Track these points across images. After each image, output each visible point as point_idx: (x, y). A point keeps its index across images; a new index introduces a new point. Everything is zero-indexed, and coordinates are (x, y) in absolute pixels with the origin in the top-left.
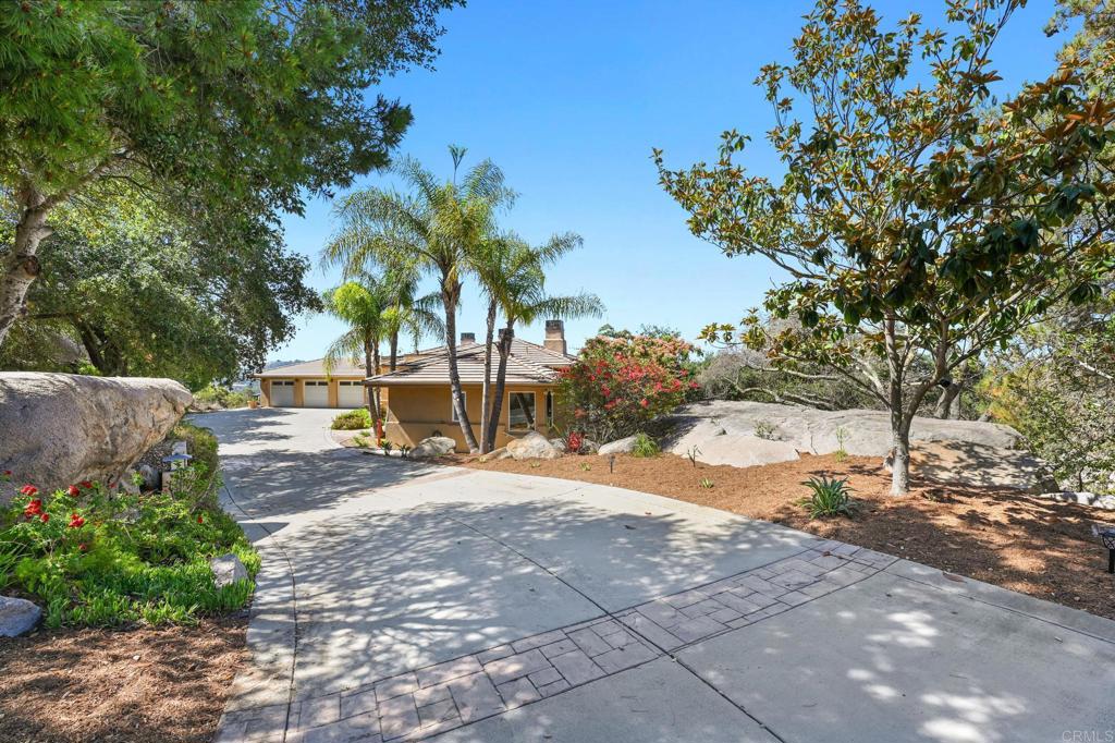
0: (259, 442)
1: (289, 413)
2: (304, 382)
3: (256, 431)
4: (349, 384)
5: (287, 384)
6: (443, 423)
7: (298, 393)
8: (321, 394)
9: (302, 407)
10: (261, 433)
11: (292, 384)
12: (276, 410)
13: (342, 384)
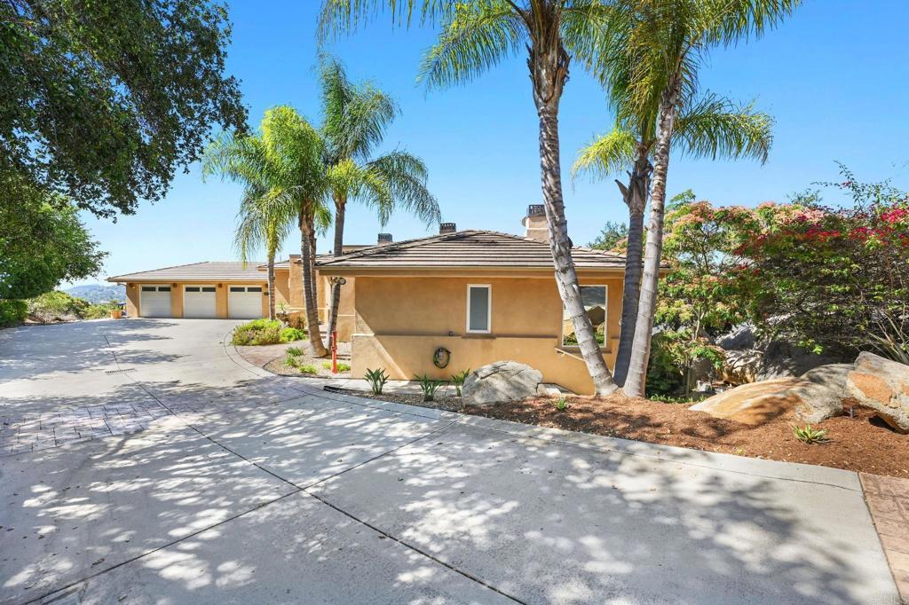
0: (123, 366)
1: (166, 325)
2: (184, 287)
3: (119, 349)
4: (242, 290)
5: (161, 289)
6: (450, 334)
7: (176, 301)
8: (207, 301)
9: (182, 317)
10: (126, 352)
11: (168, 289)
12: (147, 320)
13: (233, 290)
